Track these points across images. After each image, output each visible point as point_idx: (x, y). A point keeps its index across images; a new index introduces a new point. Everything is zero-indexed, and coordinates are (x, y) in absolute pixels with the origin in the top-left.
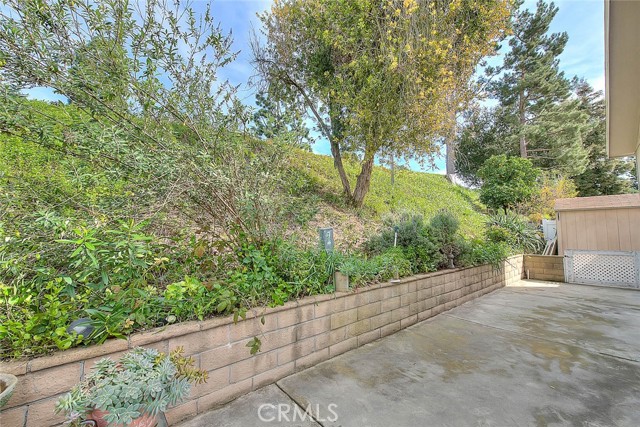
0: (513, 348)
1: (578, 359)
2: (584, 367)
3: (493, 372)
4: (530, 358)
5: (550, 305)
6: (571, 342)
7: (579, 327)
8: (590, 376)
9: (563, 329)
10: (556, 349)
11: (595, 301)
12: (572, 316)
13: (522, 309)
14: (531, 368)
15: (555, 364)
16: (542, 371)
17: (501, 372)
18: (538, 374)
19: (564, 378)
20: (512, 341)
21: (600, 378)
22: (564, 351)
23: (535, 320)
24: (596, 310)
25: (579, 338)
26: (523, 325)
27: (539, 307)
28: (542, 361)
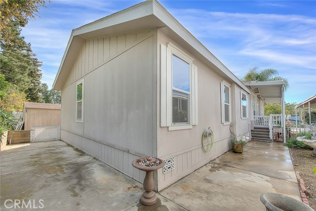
0: (39, 175)
1: (63, 168)
2: (67, 169)
3: (40, 188)
4: (49, 176)
5: (35, 153)
6: (56, 164)
7: (53, 158)
8: (70, 171)
9: (49, 161)
10: (54, 168)
11: (49, 147)
12: (47, 155)
13: (24, 159)
14: (52, 179)
15: (59, 173)
16: (57, 177)
17: (44, 186)
18: (57, 179)
19: (65, 176)
20: (35, 173)
21: (73, 170)
22: (57, 168)
23: (36, 161)
24: (52, 150)
25: (57, 162)
26: (33, 165)
27: (31, 156)
28: (55, 174)
